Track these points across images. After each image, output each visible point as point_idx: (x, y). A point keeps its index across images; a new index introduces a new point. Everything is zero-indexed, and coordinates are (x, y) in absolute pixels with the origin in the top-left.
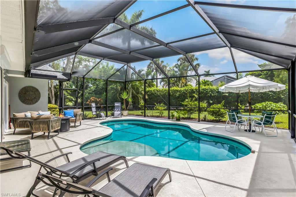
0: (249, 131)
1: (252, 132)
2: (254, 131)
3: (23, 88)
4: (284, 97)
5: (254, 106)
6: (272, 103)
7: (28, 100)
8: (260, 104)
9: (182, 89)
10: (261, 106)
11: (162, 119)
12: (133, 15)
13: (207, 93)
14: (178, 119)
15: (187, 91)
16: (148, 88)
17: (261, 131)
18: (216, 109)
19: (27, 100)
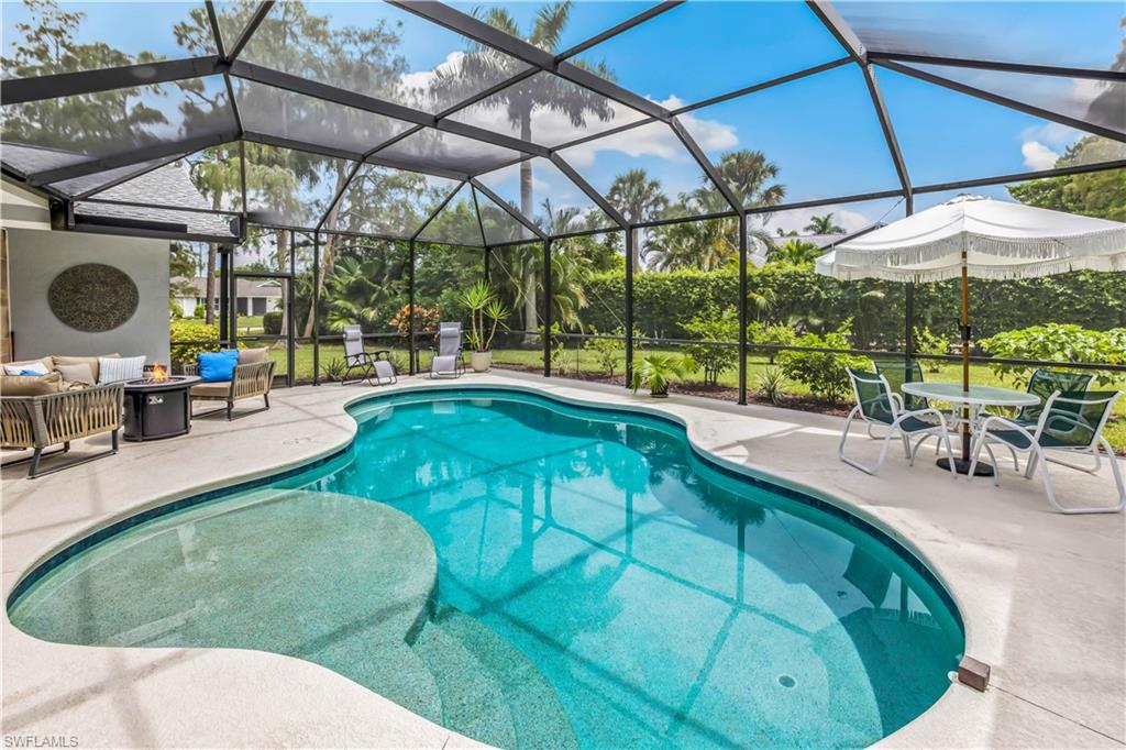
0: (962, 468)
1: (976, 474)
2: (985, 471)
3: (66, 272)
4: (1120, 306)
5: (990, 340)
6: (1079, 328)
7: (88, 313)
8: (1015, 334)
9: (712, 275)
10: (1023, 344)
11: (610, 386)
12: (538, 22)
13: (803, 289)
14: (660, 391)
15: (728, 284)
16: (593, 270)
17: (1023, 471)
18: (818, 353)
19: (83, 315)
